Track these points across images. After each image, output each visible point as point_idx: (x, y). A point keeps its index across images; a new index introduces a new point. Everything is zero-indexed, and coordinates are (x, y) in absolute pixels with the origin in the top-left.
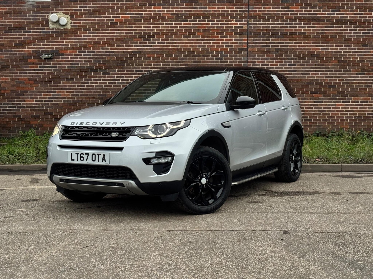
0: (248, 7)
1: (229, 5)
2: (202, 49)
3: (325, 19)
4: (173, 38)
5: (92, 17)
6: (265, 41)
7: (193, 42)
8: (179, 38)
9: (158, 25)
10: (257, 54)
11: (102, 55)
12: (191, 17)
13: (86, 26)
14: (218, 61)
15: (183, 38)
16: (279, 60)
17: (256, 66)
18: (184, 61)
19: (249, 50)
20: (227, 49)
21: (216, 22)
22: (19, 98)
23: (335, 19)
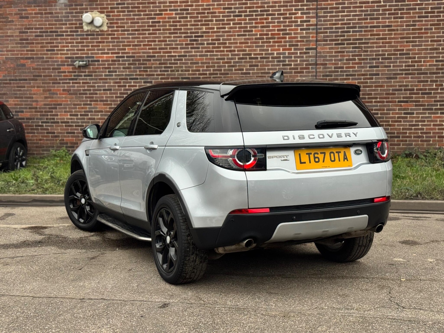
2: (260, 50)
3: (417, 7)
4: (225, 38)
5: (130, 15)
6: (338, 38)
7: (249, 41)
8: (232, 38)
9: (207, 23)
10: (328, 55)
11: (143, 60)
12: (247, 11)
13: (124, 27)
14: (280, 64)
15: (237, 37)
16: (357, 61)
17: (328, 70)
18: (239, 65)
19: (318, 50)
20: (291, 49)
21: (276, 16)
22: (52, 112)
23: (430, 6)
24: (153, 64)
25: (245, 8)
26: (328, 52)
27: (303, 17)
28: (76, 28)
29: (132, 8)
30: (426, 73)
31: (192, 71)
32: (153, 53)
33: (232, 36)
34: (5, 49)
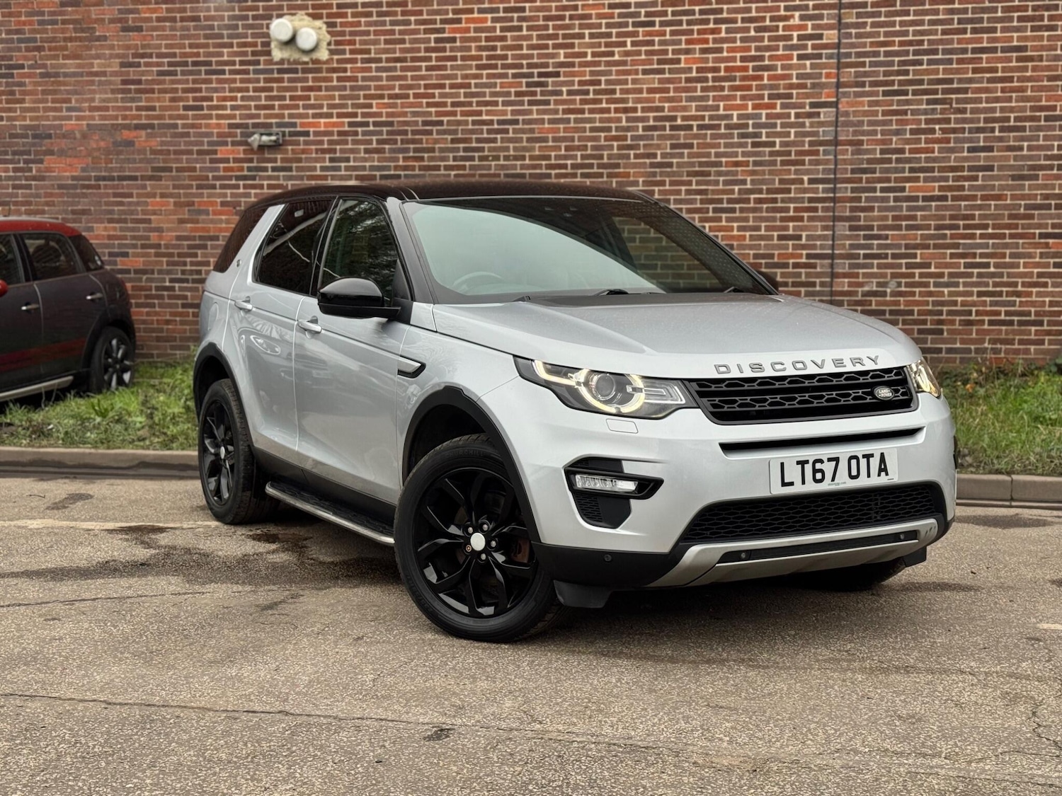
2: (698, 108)
4: (613, 77)
5: (384, 24)
6: (892, 78)
7: (671, 86)
8: (630, 77)
9: (569, 41)
10: (866, 119)
11: (414, 132)
12: (666, 11)
13: (368, 52)
14: (747, 143)
15: (640, 76)
16: (938, 135)
17: (865, 157)
18: (644, 145)
19: (842, 108)
20: (774, 106)
21: (739, 24)
22: (196, 255)
24: (436, 141)
25: (663, 4)
26: (865, 113)
27: (804, 27)
28: (254, 54)
29: (388, 5)
31: (532, 158)
32: (438, 114)
33: (629, 74)
34: (87, 105)
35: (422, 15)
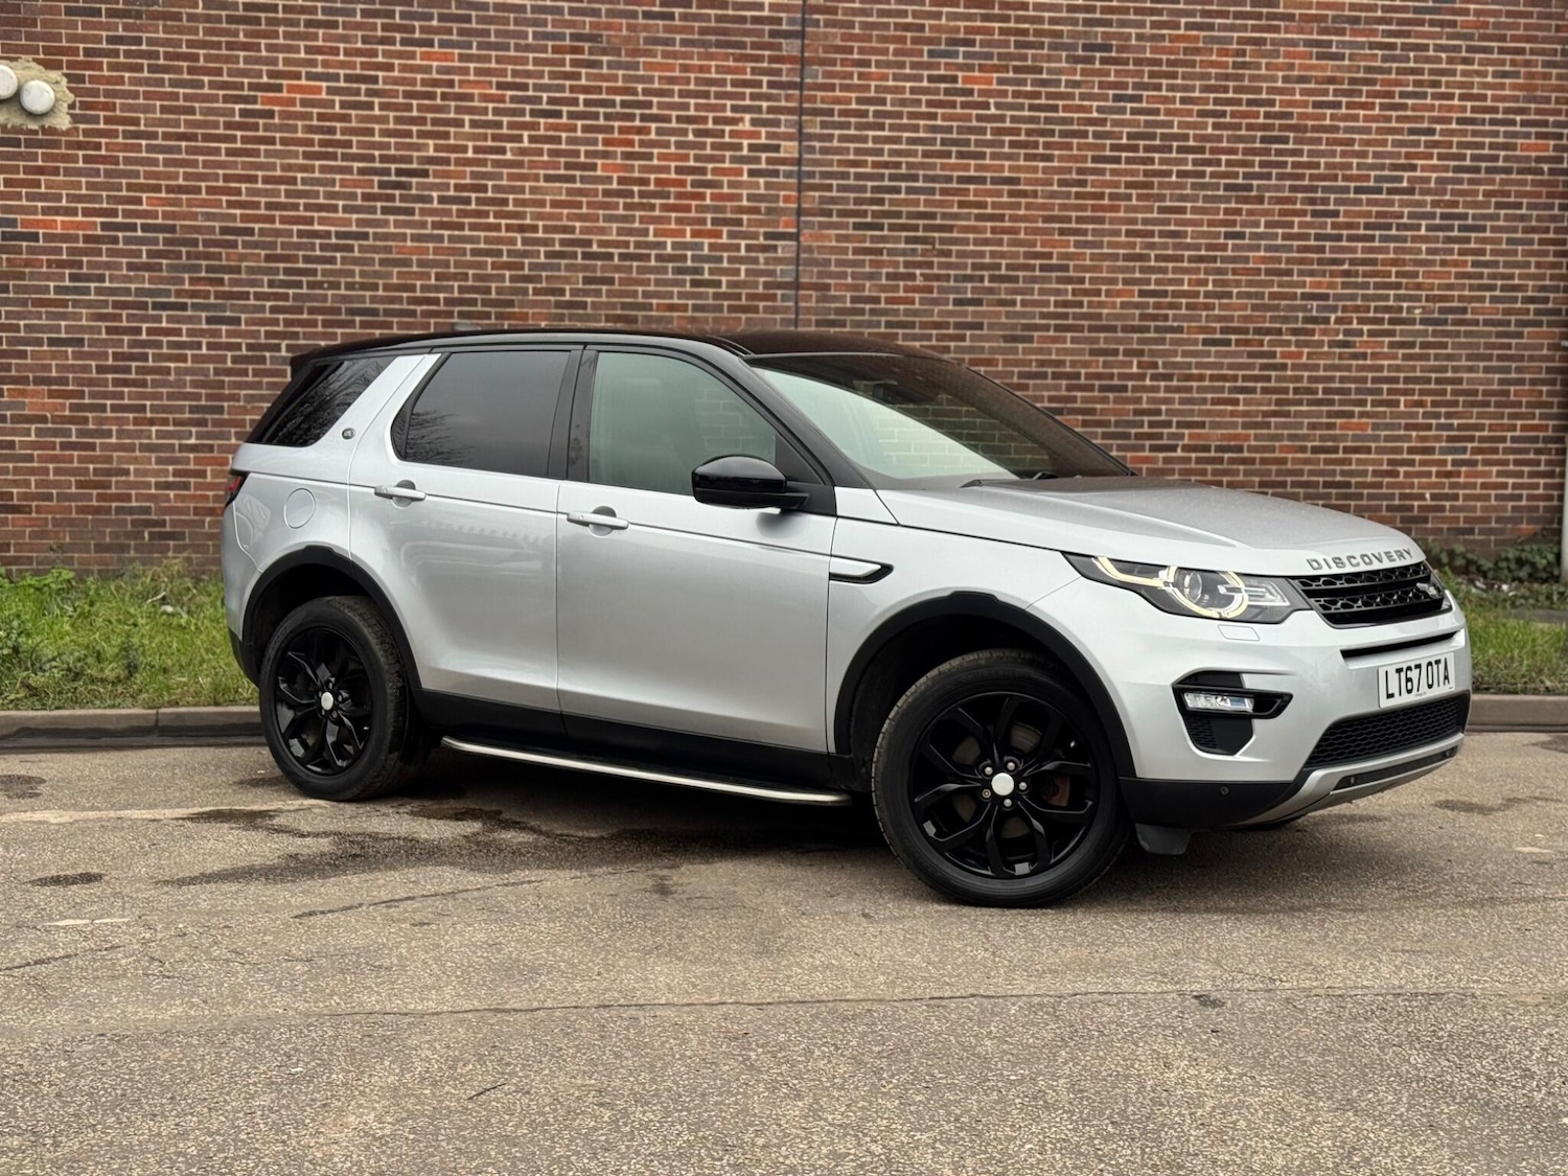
0: (802, 69)
1: (726, 57)
2: (620, 232)
3: (1091, 129)
4: (504, 183)
5: (161, 83)
6: (865, 207)
7: (584, 199)
8: (527, 184)
9: (442, 129)
10: (833, 257)
11: (207, 243)
12: (577, 99)
13: (136, 122)
14: (684, 281)
15: (542, 184)
16: (919, 282)
17: (833, 305)
18: (547, 277)
19: (803, 241)
20: (718, 235)
21: (674, 125)
23: (1126, 130)
24: (243, 257)
25: (573, 89)
26: (833, 250)
27: (756, 135)
29: (168, 56)
30: (1113, 329)
31: (387, 288)
32: (245, 218)
33: (527, 180)
35: (221, 75)
